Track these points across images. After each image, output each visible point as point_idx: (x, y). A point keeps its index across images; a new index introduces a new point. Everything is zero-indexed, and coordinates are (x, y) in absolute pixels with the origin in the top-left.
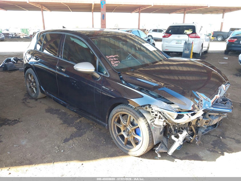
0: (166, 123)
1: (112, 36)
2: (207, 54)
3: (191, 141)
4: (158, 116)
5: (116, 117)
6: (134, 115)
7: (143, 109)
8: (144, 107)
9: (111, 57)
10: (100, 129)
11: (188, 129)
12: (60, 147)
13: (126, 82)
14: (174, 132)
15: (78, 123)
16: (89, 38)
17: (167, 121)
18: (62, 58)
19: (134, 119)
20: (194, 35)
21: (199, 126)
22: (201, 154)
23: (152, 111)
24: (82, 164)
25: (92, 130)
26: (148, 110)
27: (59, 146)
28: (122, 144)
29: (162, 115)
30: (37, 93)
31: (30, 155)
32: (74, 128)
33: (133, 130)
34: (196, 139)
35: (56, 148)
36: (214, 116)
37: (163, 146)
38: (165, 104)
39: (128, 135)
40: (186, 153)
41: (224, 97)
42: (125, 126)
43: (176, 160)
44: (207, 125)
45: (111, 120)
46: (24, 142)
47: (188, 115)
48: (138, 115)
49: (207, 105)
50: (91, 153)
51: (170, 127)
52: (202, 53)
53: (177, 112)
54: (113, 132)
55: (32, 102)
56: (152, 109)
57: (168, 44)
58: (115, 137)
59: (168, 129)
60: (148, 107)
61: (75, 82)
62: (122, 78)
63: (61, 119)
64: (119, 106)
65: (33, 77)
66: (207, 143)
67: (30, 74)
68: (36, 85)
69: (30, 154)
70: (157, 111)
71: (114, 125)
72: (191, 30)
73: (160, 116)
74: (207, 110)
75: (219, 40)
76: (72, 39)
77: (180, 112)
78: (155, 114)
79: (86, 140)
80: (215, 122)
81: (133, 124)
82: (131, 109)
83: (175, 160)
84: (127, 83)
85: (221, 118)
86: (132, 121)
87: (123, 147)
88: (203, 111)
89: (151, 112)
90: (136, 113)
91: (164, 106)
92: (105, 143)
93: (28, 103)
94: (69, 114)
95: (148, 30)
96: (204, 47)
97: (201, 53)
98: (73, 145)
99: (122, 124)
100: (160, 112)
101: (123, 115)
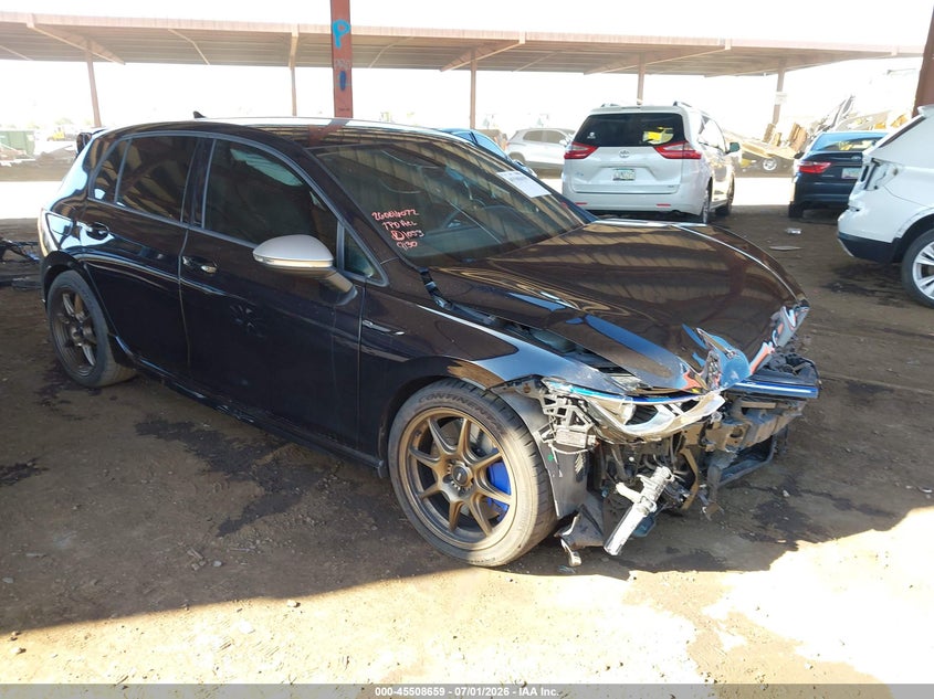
0: (597, 439)
1: (378, 143)
2: (727, 218)
3: (686, 506)
4: (568, 415)
5: (416, 431)
6: (485, 417)
7: (514, 392)
8: (517, 384)
9: (390, 215)
10: (354, 485)
11: (674, 460)
12: (207, 551)
13: (449, 302)
14: (623, 473)
15: (268, 466)
16: (305, 149)
17: (599, 432)
18: (200, 226)
19: (484, 430)
20: (679, 147)
21: (709, 447)
22: (718, 549)
23: (549, 397)
24: (298, 605)
25: (322, 488)
26: (531, 395)
27: (203, 548)
28: (438, 525)
29: (582, 409)
30: (100, 366)
31: (92, 583)
32: (252, 483)
33: (479, 471)
34: (703, 498)
35: (191, 557)
36: (761, 413)
37: (586, 523)
38: (590, 373)
39: (461, 493)
40: (670, 550)
41: (792, 350)
42: (450, 461)
43: (633, 573)
44: (737, 446)
45: (400, 443)
46: (64, 542)
47: (671, 409)
48: (498, 416)
49: (735, 375)
50: (327, 564)
51: (608, 458)
52: (709, 214)
53: (635, 398)
54: (407, 488)
55: (79, 401)
56: (548, 393)
57: (585, 182)
58: (414, 503)
59: (602, 463)
60: (531, 383)
61: (248, 311)
62: (436, 289)
63: (200, 454)
64: (428, 390)
65: (82, 303)
66: (740, 515)
67: (66, 292)
68: (94, 333)
69: (95, 581)
70: (562, 397)
71: (409, 459)
72: (667, 132)
73: (575, 415)
74: (735, 392)
75: (766, 168)
76: (239, 156)
77: (642, 397)
78: (555, 406)
79: (304, 522)
80: (763, 431)
81: (477, 450)
82: (471, 396)
83: (631, 572)
84: (454, 306)
85: (784, 421)
86: (475, 441)
87: (443, 538)
88: (722, 394)
89: (543, 403)
90: (491, 410)
91: (589, 377)
92: (375, 528)
93: (62, 402)
94: (228, 438)
95: (505, 136)
96: (718, 193)
97: (705, 215)
98: (258, 542)
99: (438, 455)
100: (575, 401)
101: (443, 422)
